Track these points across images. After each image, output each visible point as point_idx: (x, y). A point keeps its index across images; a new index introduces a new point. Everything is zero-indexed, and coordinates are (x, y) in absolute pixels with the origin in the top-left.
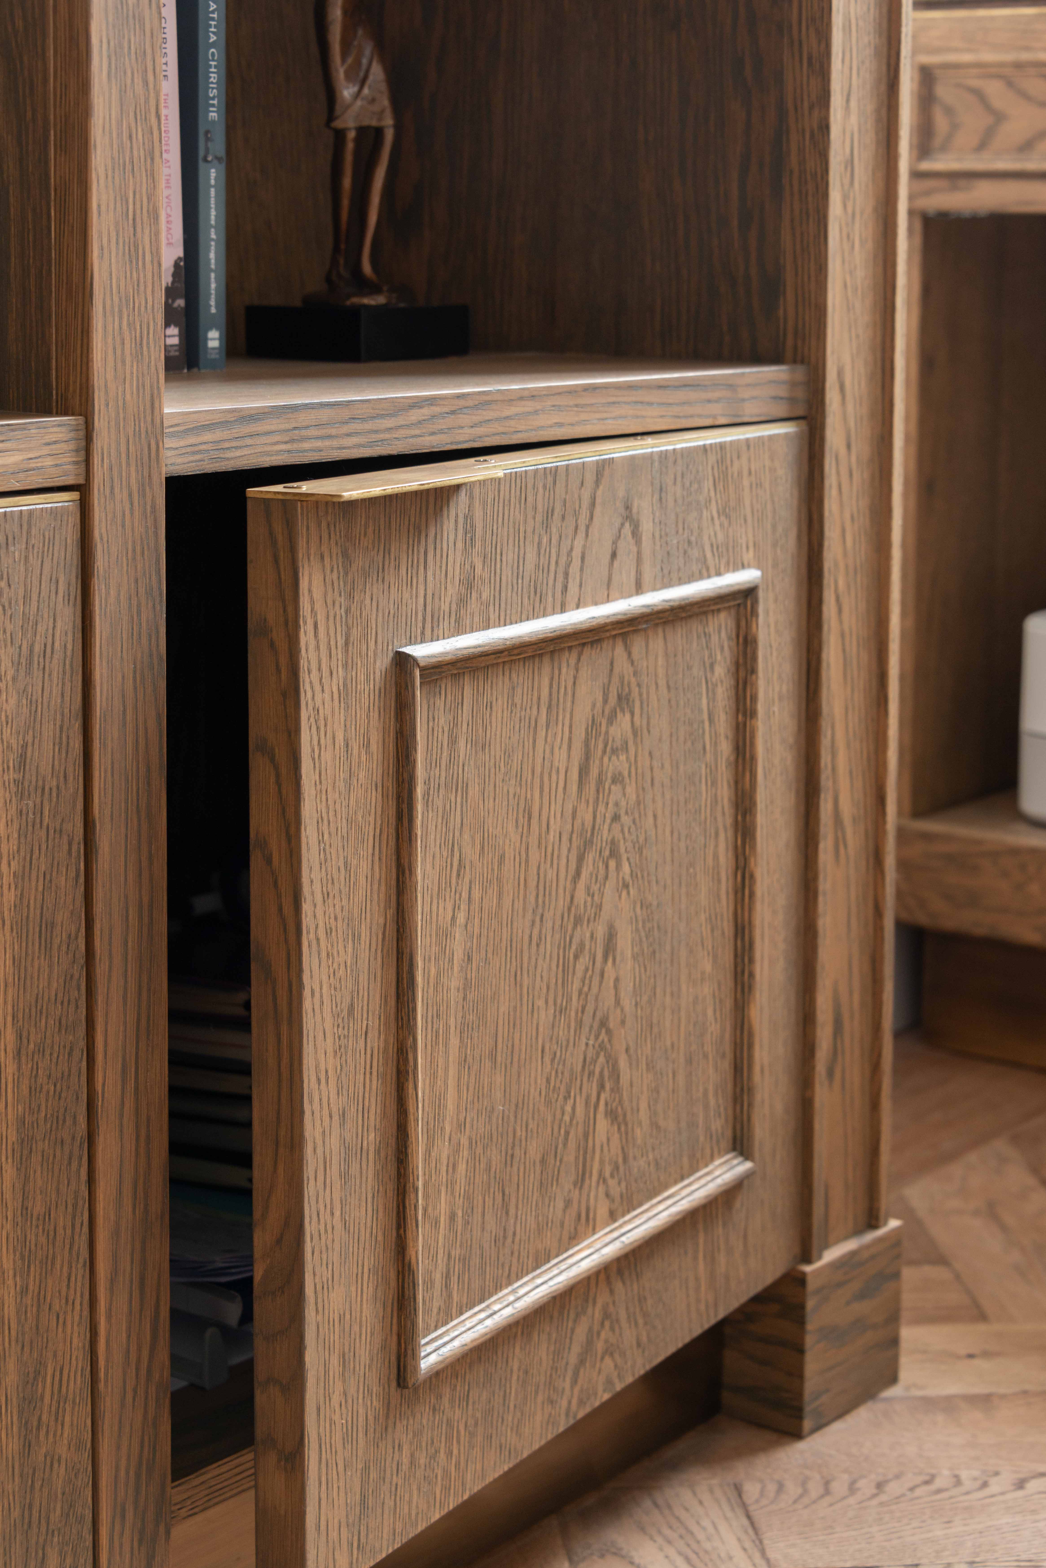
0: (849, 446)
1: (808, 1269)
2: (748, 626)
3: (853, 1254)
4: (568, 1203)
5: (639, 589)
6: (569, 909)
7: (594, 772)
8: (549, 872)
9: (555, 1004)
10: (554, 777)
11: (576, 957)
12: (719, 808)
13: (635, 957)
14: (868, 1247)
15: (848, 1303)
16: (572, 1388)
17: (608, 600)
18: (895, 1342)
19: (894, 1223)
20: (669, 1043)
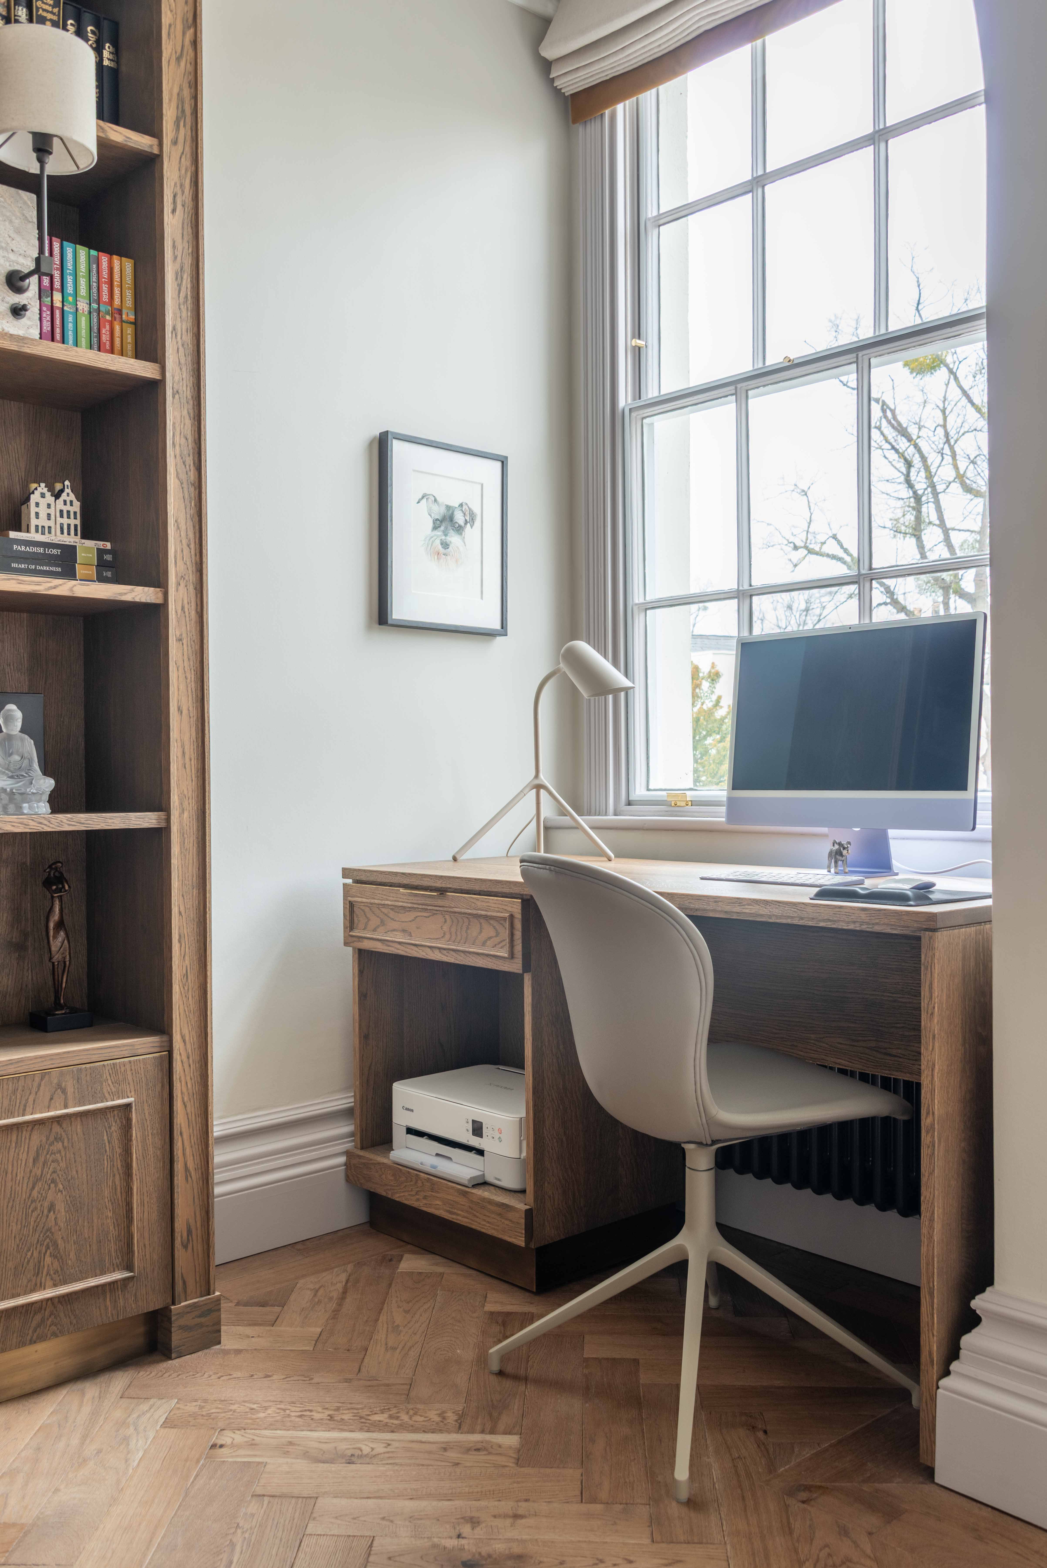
0: (188, 1058)
1: (172, 1307)
2: (129, 1115)
3: (195, 1303)
4: (29, 1281)
5: (66, 1107)
6: (29, 1198)
7: (42, 1159)
8: (17, 1189)
9: (21, 1224)
10: (19, 1162)
11: (32, 1211)
12: (116, 1168)
13: (66, 1212)
14: (202, 1301)
15: (193, 1318)
16: (33, 1333)
17: (48, 1111)
18: (219, 1331)
19: (217, 1293)
20: (86, 1236)
